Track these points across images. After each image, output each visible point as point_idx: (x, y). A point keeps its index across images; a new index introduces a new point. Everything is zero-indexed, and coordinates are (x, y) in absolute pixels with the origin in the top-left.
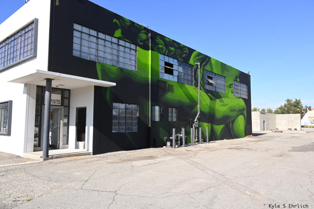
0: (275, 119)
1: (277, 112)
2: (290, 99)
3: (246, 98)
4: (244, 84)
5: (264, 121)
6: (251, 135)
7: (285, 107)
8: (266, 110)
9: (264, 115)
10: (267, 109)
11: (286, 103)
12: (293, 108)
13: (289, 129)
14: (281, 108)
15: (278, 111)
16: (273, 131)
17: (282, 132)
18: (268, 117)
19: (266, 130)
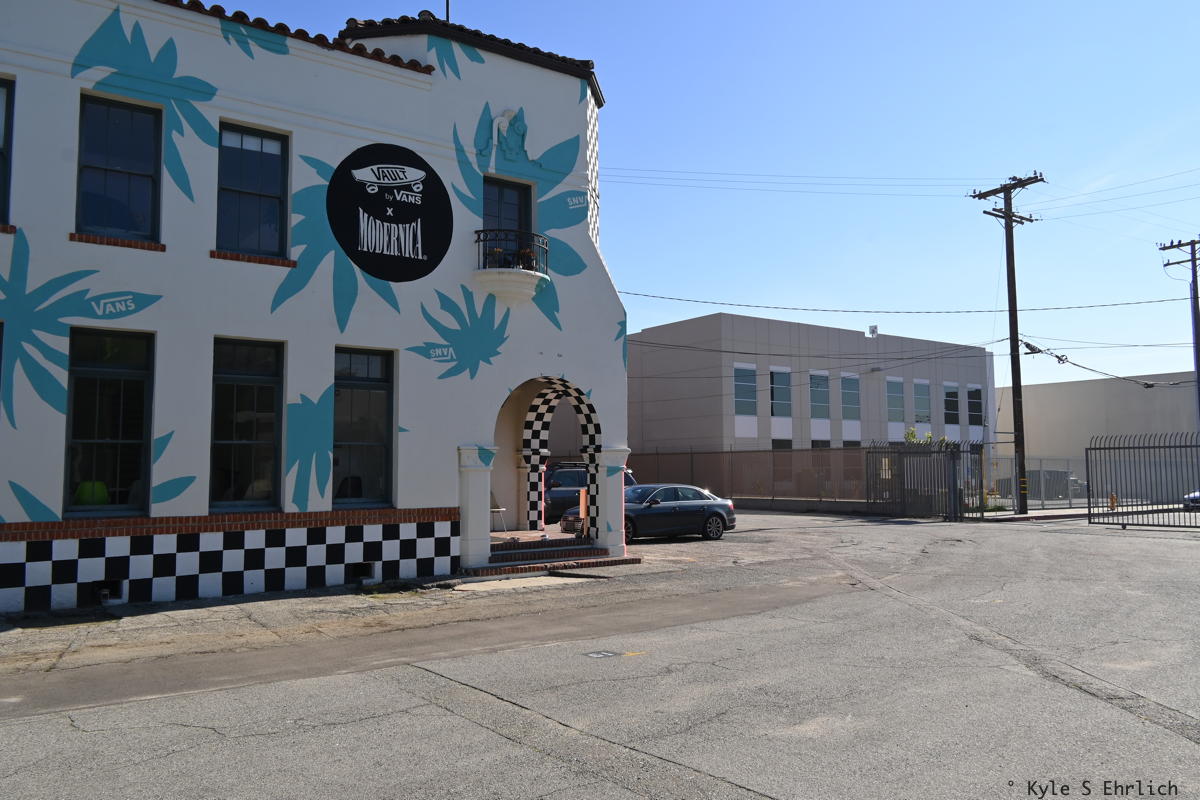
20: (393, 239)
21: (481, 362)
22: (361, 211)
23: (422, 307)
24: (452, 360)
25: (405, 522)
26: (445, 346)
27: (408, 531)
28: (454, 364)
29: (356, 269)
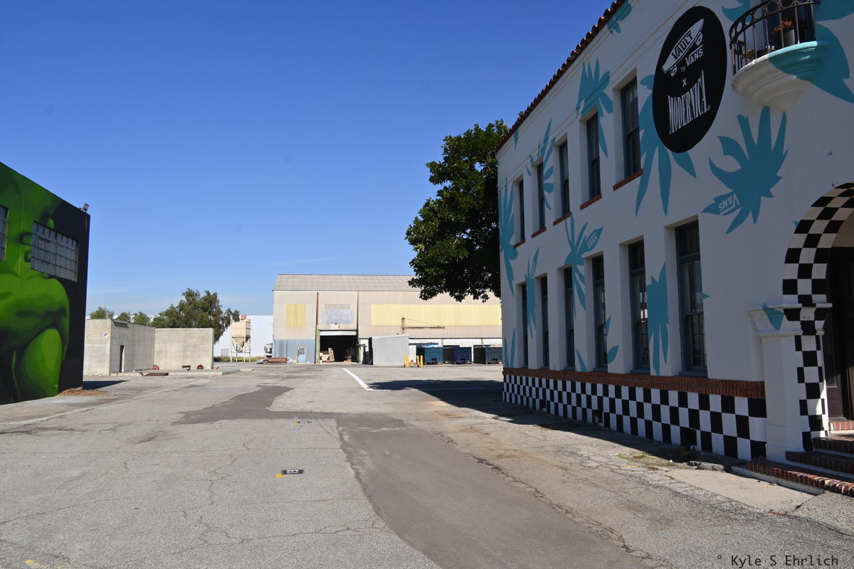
0: (152, 340)
1: (159, 323)
2: (194, 289)
3: (73, 280)
4: (68, 237)
5: (122, 347)
6: (79, 388)
7: (180, 310)
8: (132, 316)
9: (122, 330)
10: (136, 315)
11: (184, 299)
12: (199, 314)
13: (184, 367)
14: (171, 312)
15: (163, 320)
16: (145, 374)
17: (167, 374)
18: (134, 335)
19: (126, 371)
20: (688, 106)
21: (762, 198)
22: (669, 97)
23: (710, 162)
24: (737, 207)
25: (713, 393)
26: (731, 194)
27: (715, 402)
28: (738, 211)
29: (669, 152)
